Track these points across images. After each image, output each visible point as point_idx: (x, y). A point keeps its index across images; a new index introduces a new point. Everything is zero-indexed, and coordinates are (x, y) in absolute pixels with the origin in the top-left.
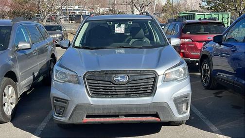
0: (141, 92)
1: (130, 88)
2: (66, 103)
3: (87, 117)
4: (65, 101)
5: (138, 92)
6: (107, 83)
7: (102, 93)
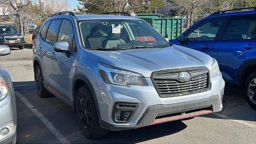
0: (199, 88)
1: (191, 84)
2: (134, 106)
3: (157, 118)
4: (134, 105)
5: (197, 88)
6: (173, 82)
7: (169, 92)
